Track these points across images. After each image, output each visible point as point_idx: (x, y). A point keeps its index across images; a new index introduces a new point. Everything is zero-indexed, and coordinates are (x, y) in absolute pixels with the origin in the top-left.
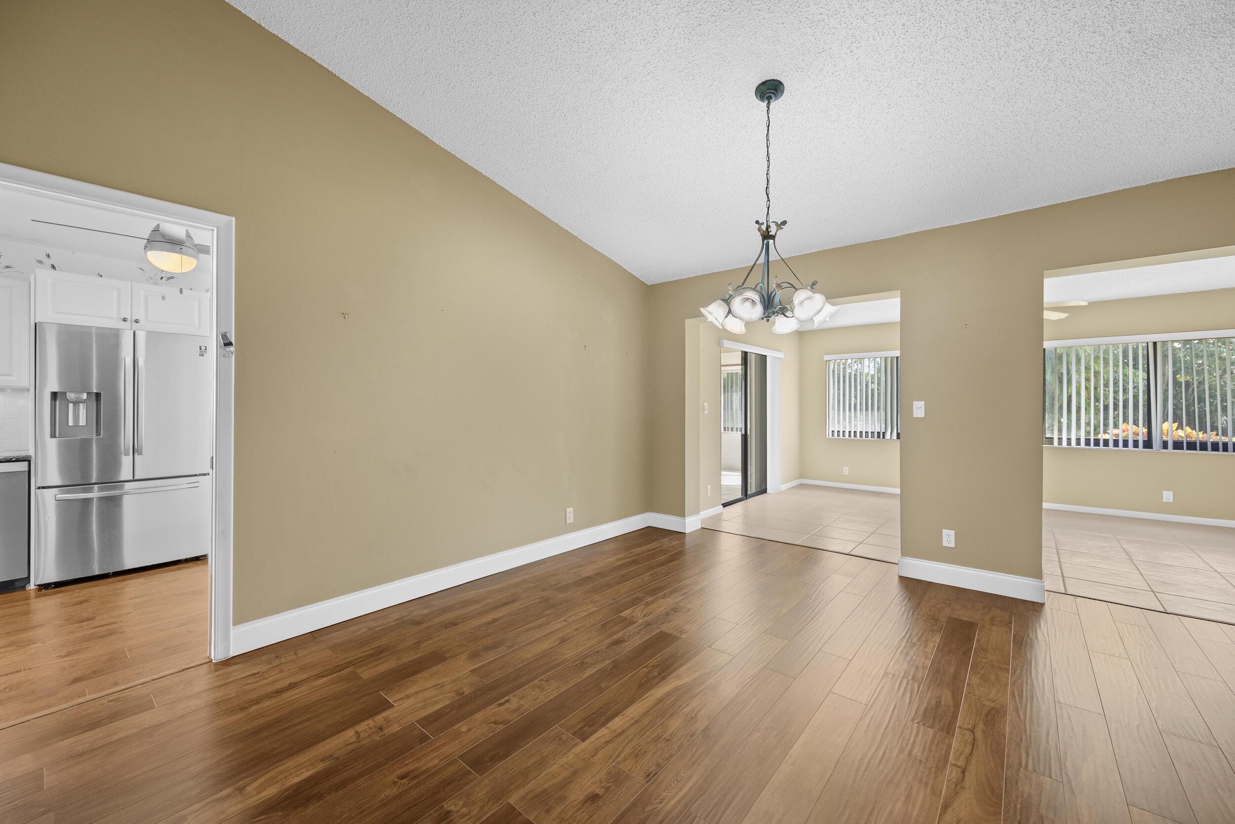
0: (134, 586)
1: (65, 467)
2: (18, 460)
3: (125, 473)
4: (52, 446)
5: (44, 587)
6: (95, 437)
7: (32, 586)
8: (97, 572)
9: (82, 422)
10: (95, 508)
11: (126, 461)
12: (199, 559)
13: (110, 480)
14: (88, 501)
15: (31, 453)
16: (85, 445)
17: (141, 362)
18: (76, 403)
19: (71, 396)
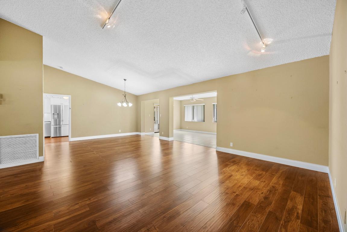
0: (62, 138)
1: (54, 123)
2: (50, 122)
3: (61, 124)
4: (53, 120)
5: (52, 137)
6: (58, 119)
7: (51, 137)
8: (58, 136)
9: (56, 117)
10: (58, 128)
11: (62, 122)
12: (68, 136)
13: (59, 124)
14: (57, 127)
15: (50, 121)
16: (57, 120)
17: (63, 109)
18: (56, 115)
19: (55, 114)
